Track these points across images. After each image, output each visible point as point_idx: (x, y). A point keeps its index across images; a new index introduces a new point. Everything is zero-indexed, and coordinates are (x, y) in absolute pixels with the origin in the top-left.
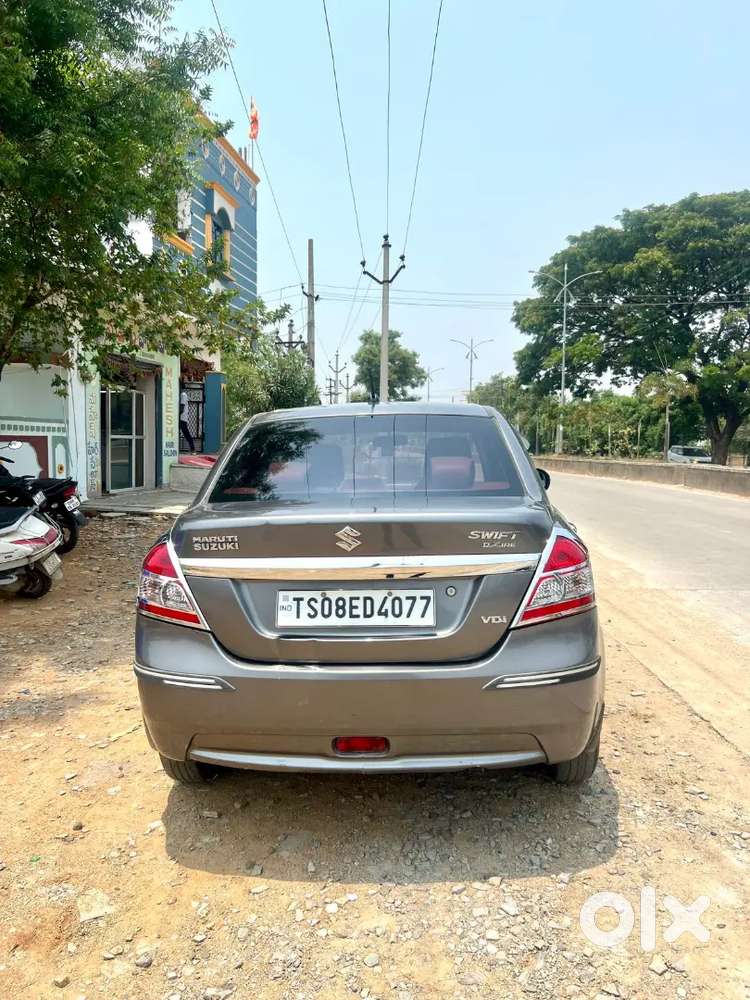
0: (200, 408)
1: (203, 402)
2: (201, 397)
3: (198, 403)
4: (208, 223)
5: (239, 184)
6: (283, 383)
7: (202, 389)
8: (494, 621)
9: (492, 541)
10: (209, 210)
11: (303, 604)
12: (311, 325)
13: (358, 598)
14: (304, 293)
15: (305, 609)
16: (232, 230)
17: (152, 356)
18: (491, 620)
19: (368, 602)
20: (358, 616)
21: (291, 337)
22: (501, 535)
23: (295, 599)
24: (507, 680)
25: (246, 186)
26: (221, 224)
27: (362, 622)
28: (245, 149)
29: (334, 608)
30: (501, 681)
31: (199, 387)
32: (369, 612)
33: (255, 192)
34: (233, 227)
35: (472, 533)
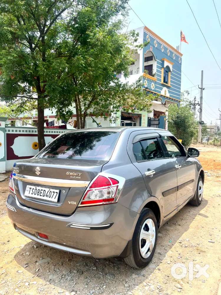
0: (158, 126)
1: (159, 124)
2: (158, 123)
3: (157, 124)
4: (163, 70)
5: (175, 57)
6: (178, 117)
7: (159, 120)
8: (72, 203)
9: (73, 175)
10: (163, 67)
11: (31, 189)
12: (201, 98)
13: (42, 190)
14: (199, 88)
15: (31, 192)
16: (171, 72)
17: (138, 112)
18: (71, 203)
19: (44, 191)
20: (41, 196)
21: (195, 102)
22: (76, 174)
23: (30, 188)
24: (73, 224)
25: (177, 57)
26: (167, 70)
27: (42, 198)
28: (179, 46)
29: (37, 192)
30: (72, 225)
31: (158, 120)
32: (44, 195)
33: (181, 59)
34: (171, 70)
35: (67, 173)
